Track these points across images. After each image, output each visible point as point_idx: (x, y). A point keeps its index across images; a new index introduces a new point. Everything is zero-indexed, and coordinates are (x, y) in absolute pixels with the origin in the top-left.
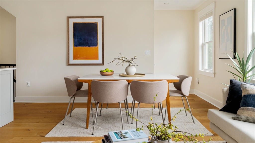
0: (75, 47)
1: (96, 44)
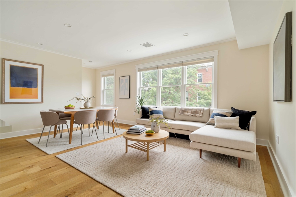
0: (12, 87)
1: (36, 86)
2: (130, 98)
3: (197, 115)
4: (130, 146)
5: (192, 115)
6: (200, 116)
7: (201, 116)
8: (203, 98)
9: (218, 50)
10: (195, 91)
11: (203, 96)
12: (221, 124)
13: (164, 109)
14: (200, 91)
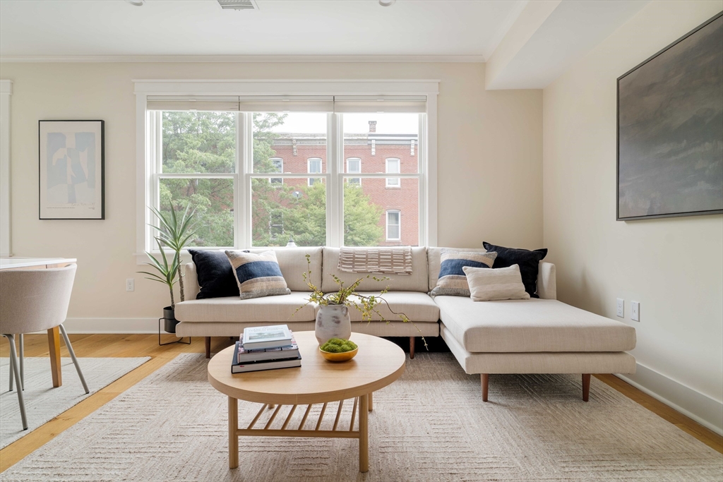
2: (103, 217)
3: (396, 269)
4: (250, 431)
5: (383, 272)
6: (407, 272)
7: (409, 273)
8: (291, 230)
9: (439, 81)
10: (269, 208)
11: (291, 224)
12: (490, 289)
13: (279, 255)
14: (283, 210)
